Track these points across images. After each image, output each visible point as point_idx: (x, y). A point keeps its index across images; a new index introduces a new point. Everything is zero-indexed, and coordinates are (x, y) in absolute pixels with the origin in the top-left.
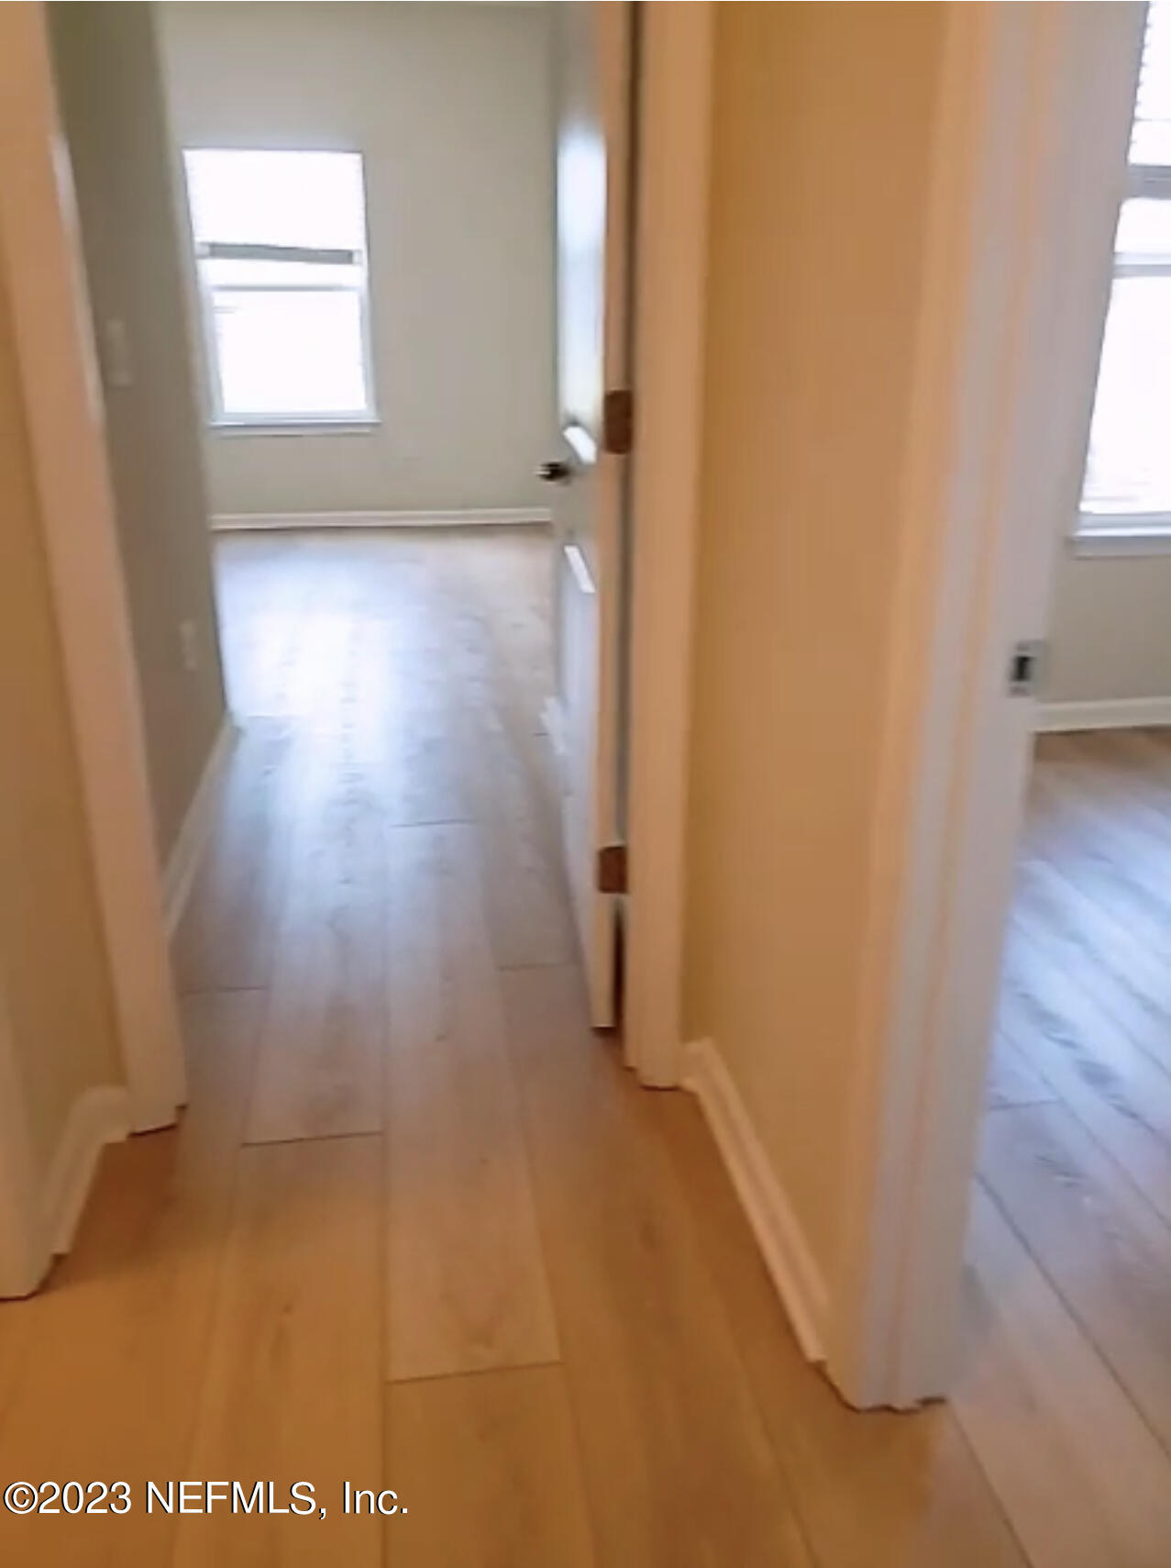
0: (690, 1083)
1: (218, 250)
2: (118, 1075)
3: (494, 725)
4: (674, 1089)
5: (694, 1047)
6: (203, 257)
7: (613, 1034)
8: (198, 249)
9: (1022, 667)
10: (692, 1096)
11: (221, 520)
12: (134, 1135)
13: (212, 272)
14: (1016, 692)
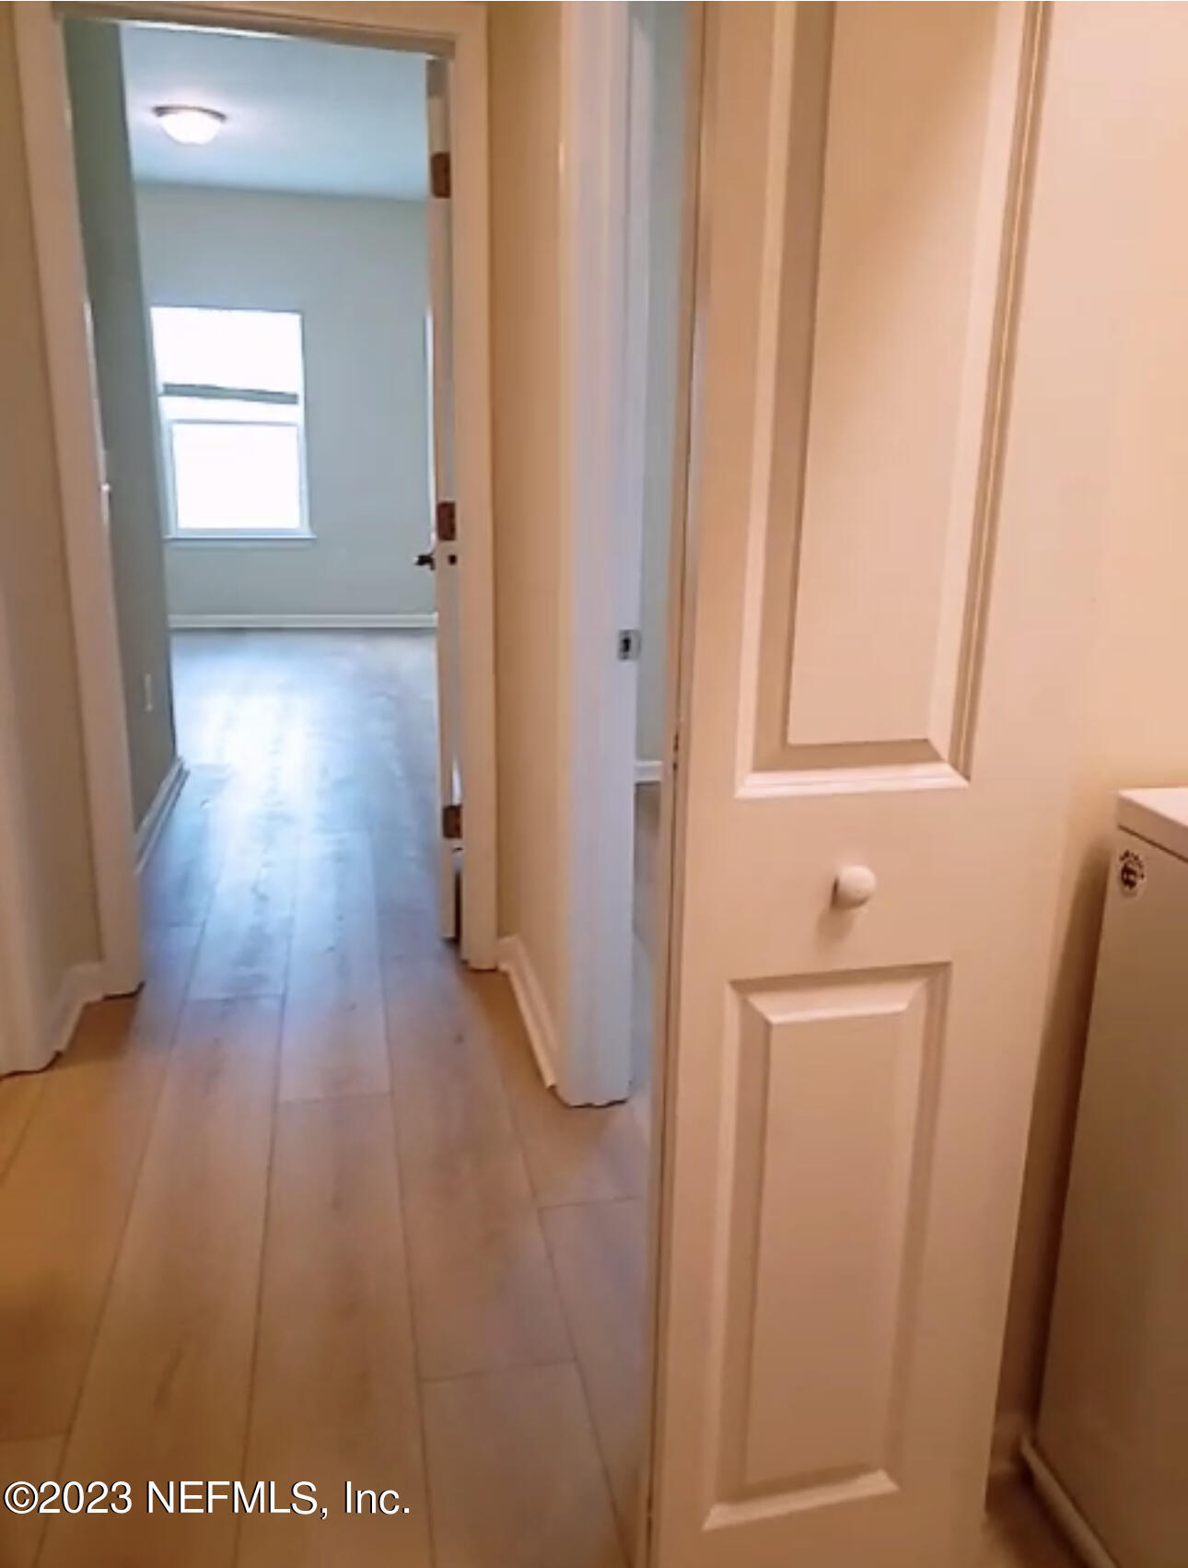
0: (504, 967)
1: (172, 390)
2: (100, 956)
3: (397, 769)
4: (494, 970)
5: (507, 940)
6: (161, 395)
7: (455, 941)
8: (161, 389)
9: (626, 644)
10: (506, 975)
11: (176, 620)
12: (109, 998)
13: (170, 408)
14: (625, 658)
